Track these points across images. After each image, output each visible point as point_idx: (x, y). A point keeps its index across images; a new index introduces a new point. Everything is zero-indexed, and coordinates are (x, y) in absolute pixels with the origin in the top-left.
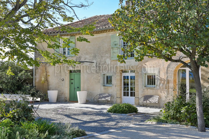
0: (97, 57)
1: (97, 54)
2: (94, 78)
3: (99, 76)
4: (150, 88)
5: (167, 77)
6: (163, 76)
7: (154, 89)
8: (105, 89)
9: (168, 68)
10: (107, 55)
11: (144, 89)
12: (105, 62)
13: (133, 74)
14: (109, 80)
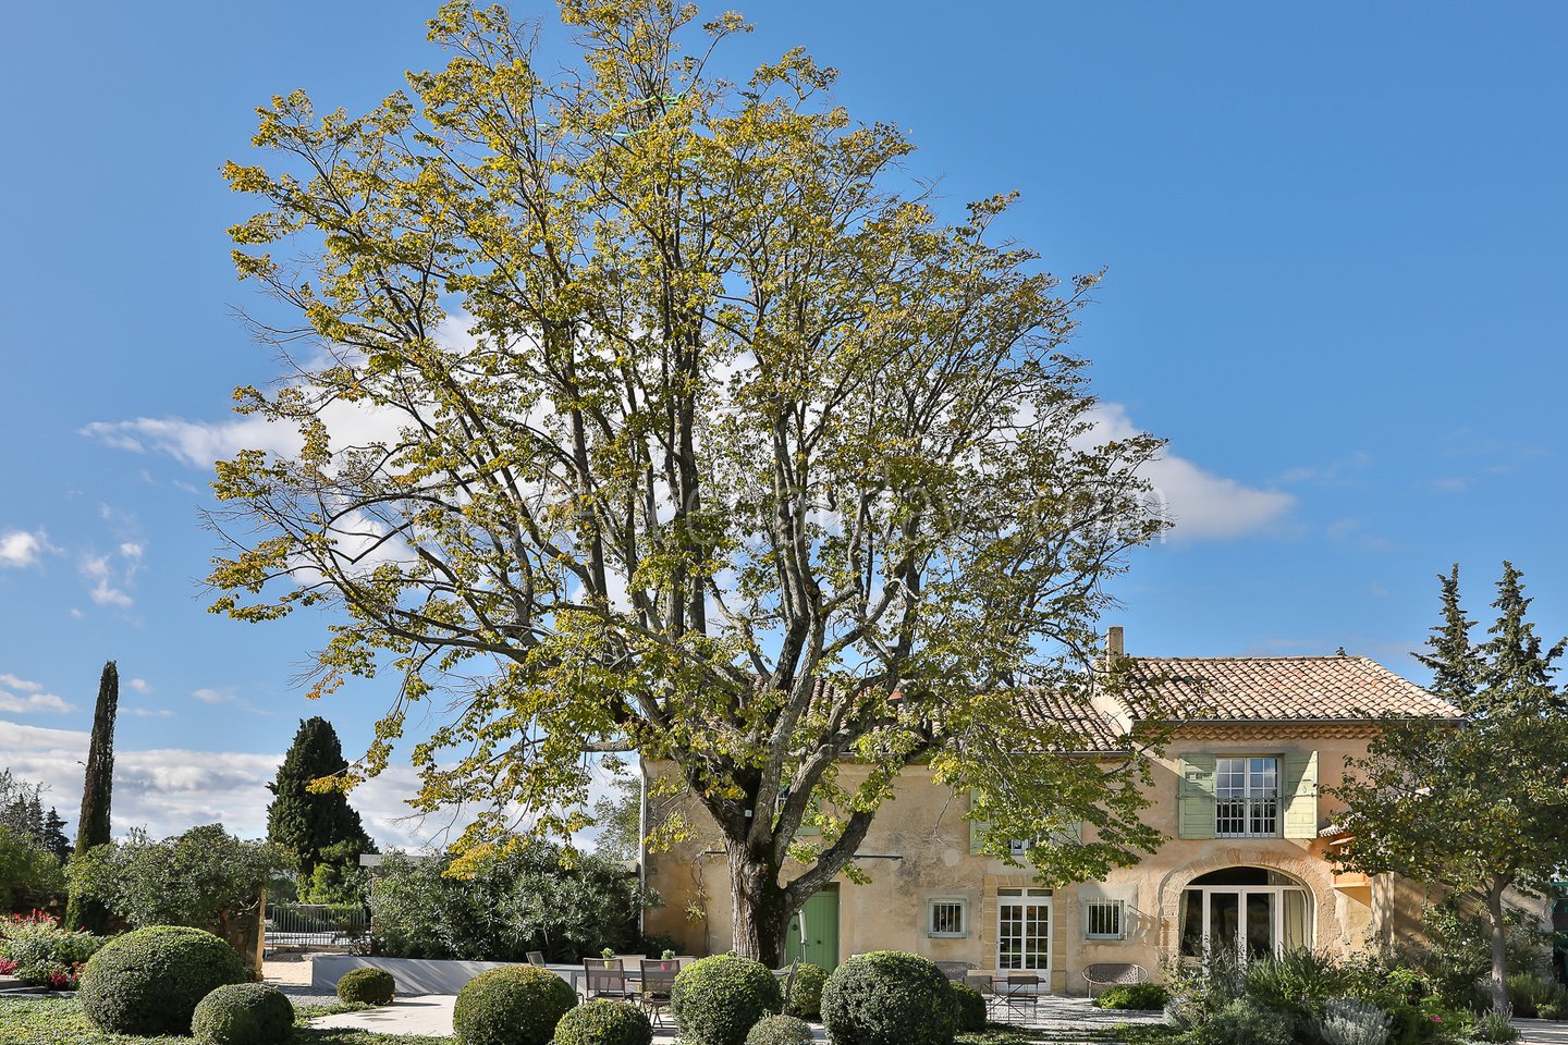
0: (904, 843)
1: (904, 833)
2: (891, 911)
3: (913, 906)
4: (1106, 943)
5: (1161, 910)
6: (1147, 907)
7: (1119, 946)
8: (935, 946)
9: (1162, 885)
10: (946, 837)
11: (1085, 946)
12: (939, 859)
13: (1038, 901)
14: (947, 918)
